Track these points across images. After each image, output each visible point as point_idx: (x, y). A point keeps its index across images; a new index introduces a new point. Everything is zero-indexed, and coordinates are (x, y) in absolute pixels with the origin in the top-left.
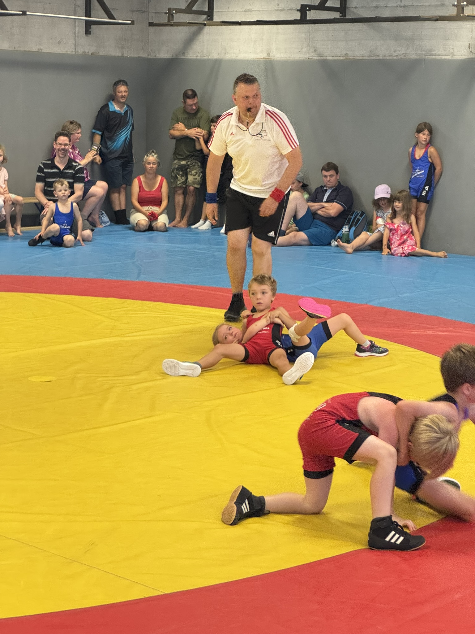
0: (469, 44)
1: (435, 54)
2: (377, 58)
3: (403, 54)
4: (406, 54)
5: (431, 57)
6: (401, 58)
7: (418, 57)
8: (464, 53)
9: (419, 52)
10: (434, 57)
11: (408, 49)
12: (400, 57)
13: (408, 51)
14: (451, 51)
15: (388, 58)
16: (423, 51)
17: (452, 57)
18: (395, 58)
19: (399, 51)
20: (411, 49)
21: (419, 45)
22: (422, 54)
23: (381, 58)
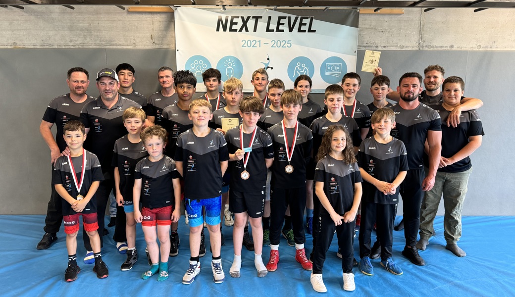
0: (152, 36)
1: (116, 44)
2: (52, 47)
3: (80, 44)
4: (84, 43)
5: (111, 47)
6: (80, 48)
7: (98, 47)
8: (147, 44)
9: (98, 42)
10: (115, 47)
11: (85, 39)
12: (77, 47)
13: (86, 41)
14: (133, 41)
15: (64, 47)
16: (103, 41)
17: (135, 47)
18: (72, 47)
19: (76, 41)
20: (88, 39)
21: (97, 35)
22: (102, 44)
23: (56, 47)
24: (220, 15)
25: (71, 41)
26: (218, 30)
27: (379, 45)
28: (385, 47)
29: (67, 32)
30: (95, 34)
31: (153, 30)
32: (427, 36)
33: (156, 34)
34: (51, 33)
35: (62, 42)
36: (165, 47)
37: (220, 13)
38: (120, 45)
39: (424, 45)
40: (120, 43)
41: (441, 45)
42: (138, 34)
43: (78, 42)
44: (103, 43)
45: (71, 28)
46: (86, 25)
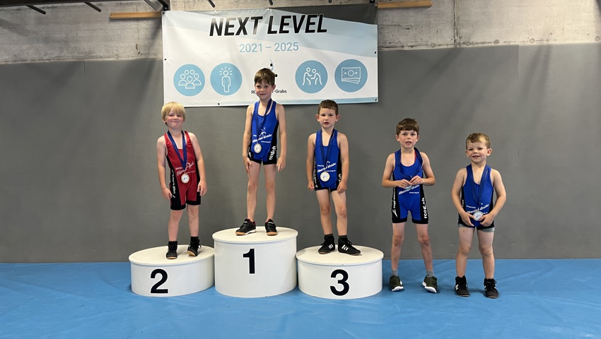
24: (214, 17)
25: (46, 55)
26: (211, 34)
27: (405, 45)
28: (412, 46)
29: (41, 45)
30: (74, 45)
31: (138, 38)
32: (464, 31)
33: (141, 43)
34: (24, 47)
35: (36, 57)
36: (152, 57)
37: (213, 15)
38: (101, 57)
39: (462, 42)
40: (101, 54)
41: (482, 41)
42: (121, 44)
43: (54, 55)
44: (82, 55)
45: (47, 40)
46: (63, 36)
